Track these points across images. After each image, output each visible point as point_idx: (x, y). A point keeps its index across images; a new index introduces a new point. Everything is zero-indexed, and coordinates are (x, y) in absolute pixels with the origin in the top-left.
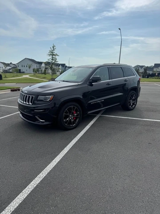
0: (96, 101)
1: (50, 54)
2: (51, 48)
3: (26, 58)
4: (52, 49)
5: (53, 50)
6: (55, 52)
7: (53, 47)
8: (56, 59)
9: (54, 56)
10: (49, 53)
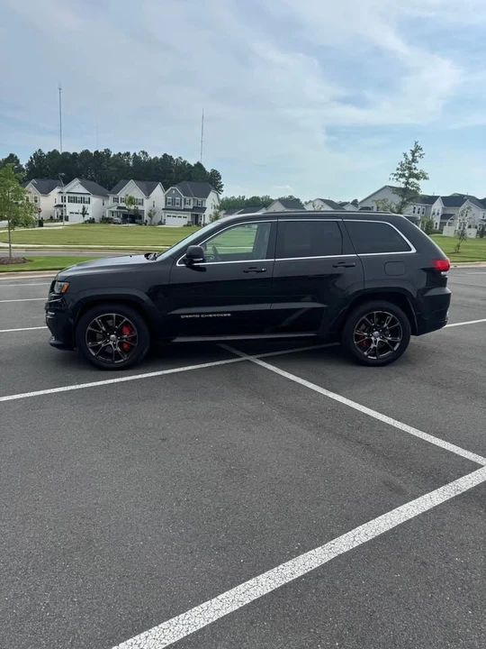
0: (200, 314)
1: (400, 172)
2: (405, 155)
3: (385, 187)
4: (410, 158)
5: (414, 161)
6: (420, 166)
7: (413, 153)
8: (418, 189)
9: (411, 180)
10: (398, 169)
